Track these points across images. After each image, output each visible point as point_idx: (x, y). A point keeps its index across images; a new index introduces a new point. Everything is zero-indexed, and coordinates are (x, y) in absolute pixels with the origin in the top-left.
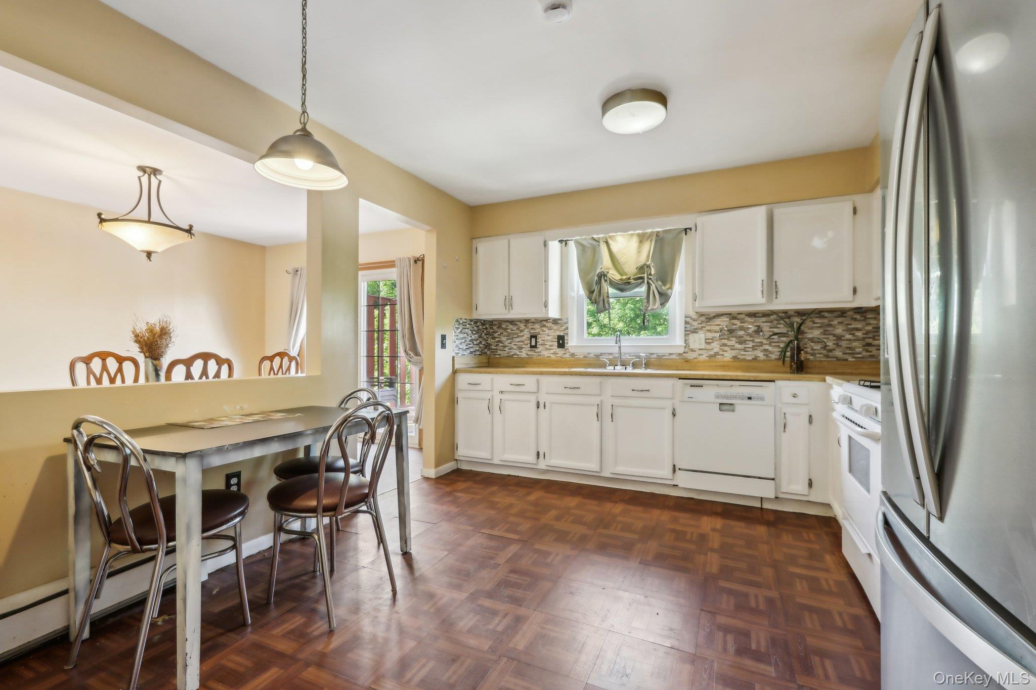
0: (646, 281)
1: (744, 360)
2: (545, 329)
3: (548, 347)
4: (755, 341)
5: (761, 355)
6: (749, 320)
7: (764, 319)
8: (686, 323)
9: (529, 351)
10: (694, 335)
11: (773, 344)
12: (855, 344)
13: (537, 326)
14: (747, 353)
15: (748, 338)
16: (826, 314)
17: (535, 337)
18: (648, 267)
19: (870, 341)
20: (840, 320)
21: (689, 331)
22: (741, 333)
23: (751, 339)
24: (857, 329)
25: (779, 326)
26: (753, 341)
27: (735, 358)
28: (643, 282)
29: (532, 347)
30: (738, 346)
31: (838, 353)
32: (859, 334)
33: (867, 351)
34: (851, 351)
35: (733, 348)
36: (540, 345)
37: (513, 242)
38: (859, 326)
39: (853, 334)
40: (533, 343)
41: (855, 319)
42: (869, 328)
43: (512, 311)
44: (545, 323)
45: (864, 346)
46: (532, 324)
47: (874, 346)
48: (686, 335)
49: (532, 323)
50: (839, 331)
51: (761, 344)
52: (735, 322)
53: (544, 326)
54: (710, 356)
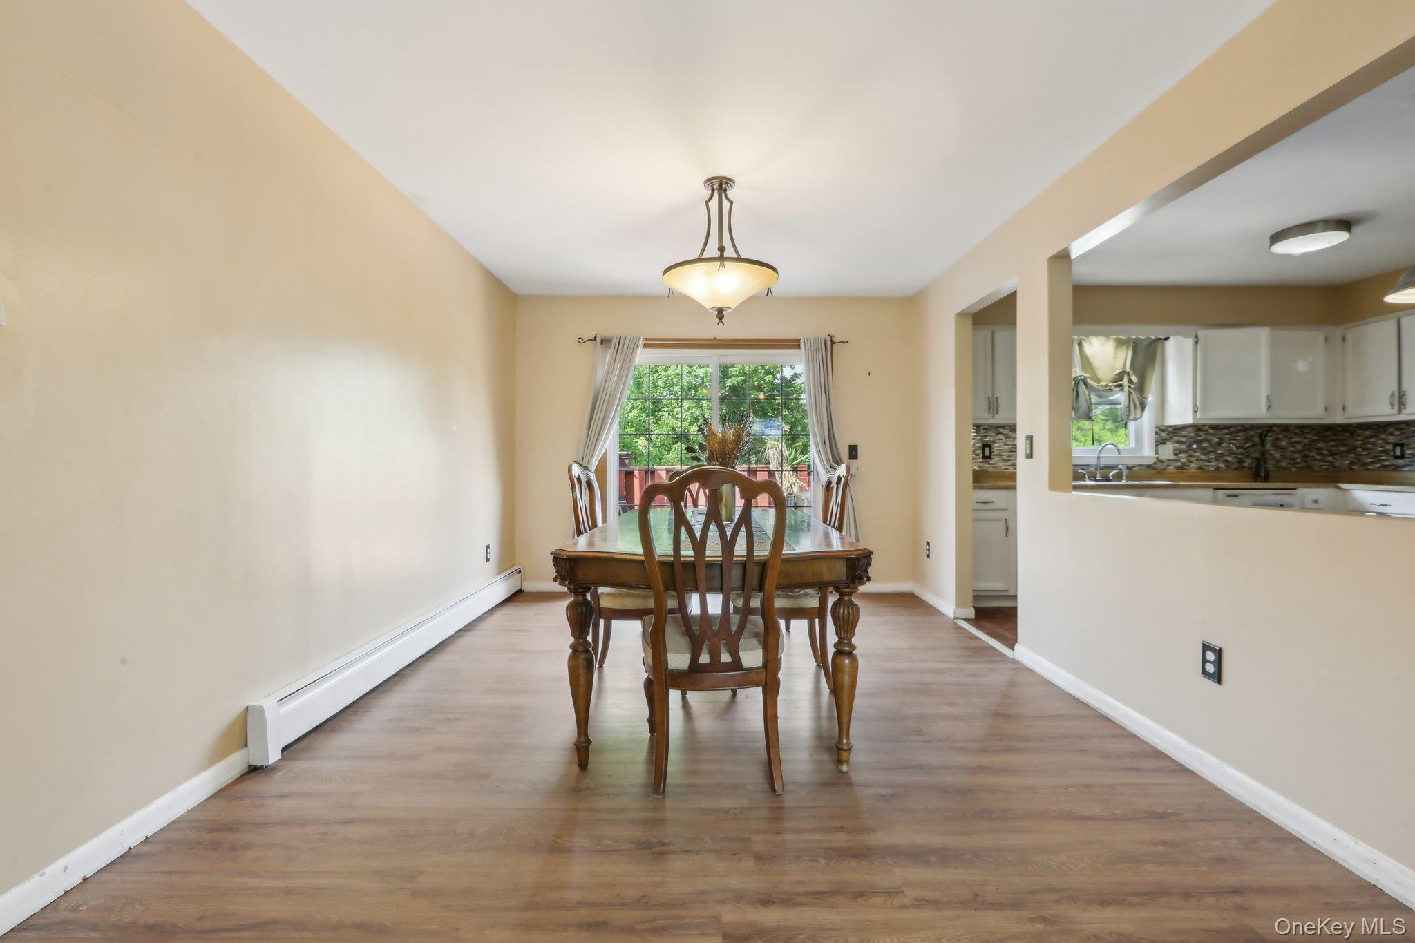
0: (1126, 389)
1: (1209, 471)
2: (1001, 437)
3: (1005, 457)
4: (1218, 452)
5: (1222, 465)
6: (1211, 431)
7: (1225, 431)
8: (1156, 434)
9: (981, 462)
10: (1163, 446)
11: (1233, 455)
12: (1297, 455)
13: (991, 433)
14: (1211, 464)
15: (1211, 449)
16: (1275, 429)
17: (990, 446)
18: (1128, 374)
19: (1307, 452)
20: (1285, 433)
21: (1160, 442)
22: (1205, 445)
23: (1213, 450)
24: (1298, 443)
25: (1237, 438)
26: (1215, 452)
27: (1200, 468)
28: (1122, 390)
29: (984, 457)
30: (1203, 457)
31: (1284, 464)
32: (1299, 446)
33: (1306, 462)
34: (1293, 461)
35: (1199, 460)
36: (995, 455)
37: (998, 335)
38: (1299, 439)
39: (1294, 447)
40: (987, 453)
41: (1295, 433)
42: (1306, 441)
43: (996, 416)
44: (1001, 430)
45: (1303, 457)
46: (984, 431)
47: (1310, 457)
48: (1157, 445)
49: (984, 429)
50: (1284, 443)
51: (1222, 455)
52: (1201, 433)
53: (1000, 433)
54: (1178, 468)
